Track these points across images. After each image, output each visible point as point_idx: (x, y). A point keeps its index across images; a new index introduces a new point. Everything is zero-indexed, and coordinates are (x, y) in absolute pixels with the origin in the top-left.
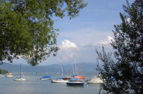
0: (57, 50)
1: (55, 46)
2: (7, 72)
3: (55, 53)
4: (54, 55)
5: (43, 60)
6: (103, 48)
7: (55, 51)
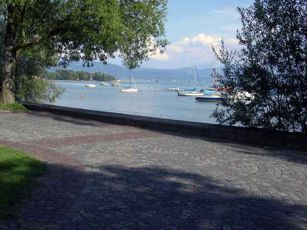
0: (166, 44)
1: (162, 38)
2: (114, 79)
3: (163, 49)
4: (162, 52)
5: (146, 60)
6: (223, 43)
7: (163, 46)
